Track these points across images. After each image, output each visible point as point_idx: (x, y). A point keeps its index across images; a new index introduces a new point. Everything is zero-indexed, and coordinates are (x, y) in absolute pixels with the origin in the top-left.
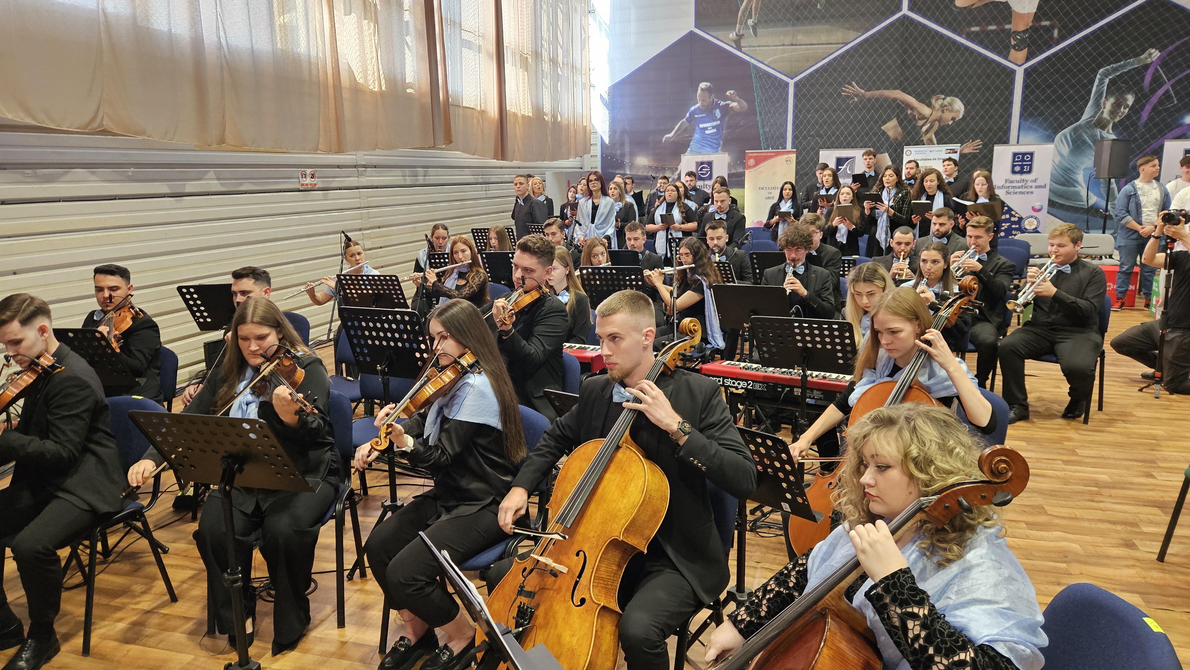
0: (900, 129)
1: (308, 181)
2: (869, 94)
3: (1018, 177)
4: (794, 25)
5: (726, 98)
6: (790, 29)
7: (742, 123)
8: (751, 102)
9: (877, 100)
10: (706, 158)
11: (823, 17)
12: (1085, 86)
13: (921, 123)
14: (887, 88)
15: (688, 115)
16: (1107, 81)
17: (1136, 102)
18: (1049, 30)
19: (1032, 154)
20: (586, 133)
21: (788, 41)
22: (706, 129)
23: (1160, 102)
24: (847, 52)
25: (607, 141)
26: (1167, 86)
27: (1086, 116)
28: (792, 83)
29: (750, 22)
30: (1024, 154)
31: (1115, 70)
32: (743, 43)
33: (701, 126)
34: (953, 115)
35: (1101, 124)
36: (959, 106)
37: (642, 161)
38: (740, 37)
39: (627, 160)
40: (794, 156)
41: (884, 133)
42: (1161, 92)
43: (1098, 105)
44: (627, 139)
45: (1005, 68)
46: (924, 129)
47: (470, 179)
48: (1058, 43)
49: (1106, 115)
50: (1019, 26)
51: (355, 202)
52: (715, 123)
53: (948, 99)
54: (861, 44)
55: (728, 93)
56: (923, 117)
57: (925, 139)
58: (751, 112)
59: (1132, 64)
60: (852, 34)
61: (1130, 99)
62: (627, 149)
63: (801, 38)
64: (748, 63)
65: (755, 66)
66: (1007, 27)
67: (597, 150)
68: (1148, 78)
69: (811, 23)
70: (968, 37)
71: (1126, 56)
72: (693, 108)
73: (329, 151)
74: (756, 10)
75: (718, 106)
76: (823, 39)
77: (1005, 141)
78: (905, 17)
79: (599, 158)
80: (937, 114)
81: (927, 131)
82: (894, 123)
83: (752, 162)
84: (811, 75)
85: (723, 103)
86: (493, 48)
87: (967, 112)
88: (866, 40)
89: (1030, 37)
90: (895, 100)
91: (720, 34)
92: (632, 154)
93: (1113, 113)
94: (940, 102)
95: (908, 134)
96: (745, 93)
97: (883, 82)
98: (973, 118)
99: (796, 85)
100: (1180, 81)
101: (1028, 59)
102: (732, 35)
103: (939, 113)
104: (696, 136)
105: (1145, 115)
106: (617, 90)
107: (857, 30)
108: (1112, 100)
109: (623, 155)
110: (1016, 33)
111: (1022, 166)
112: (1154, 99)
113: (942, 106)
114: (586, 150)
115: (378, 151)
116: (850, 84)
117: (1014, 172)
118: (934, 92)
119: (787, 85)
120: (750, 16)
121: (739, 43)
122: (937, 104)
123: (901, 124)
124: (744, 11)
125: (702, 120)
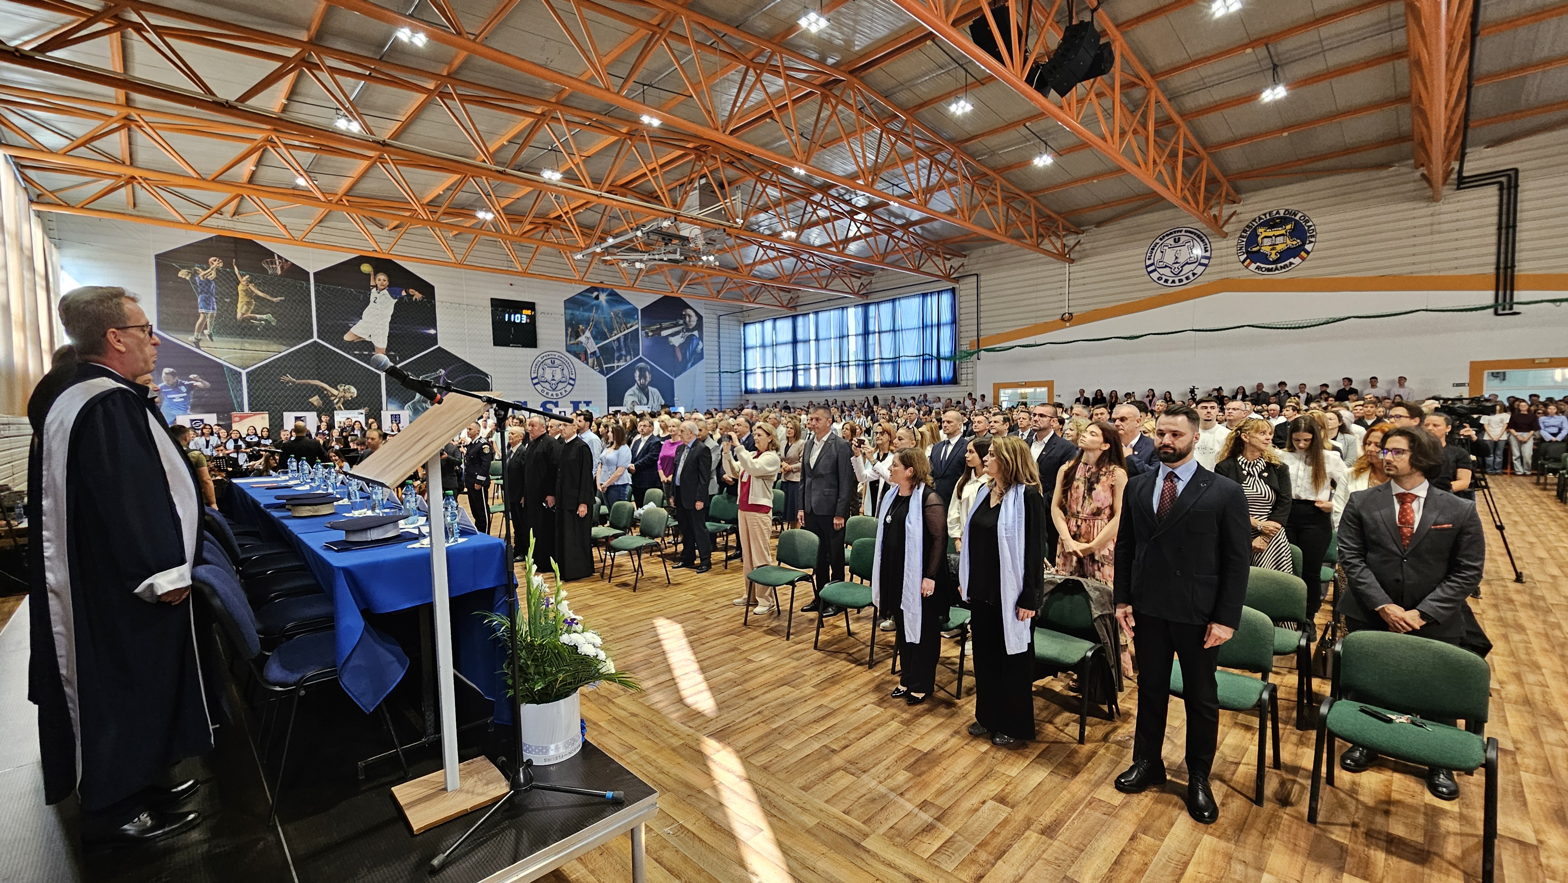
2: (298, 382)
5: (191, 380)
9: (304, 384)
11: (262, 336)
13: (332, 398)
14: (310, 379)
19: (399, 415)
21: (238, 346)
22: (175, 398)
24: (281, 357)
27: (417, 397)
28: (244, 373)
29: (206, 332)
30: (394, 415)
32: (201, 344)
33: (169, 396)
34: (352, 395)
36: (353, 390)
38: (197, 340)
41: (311, 402)
46: (335, 400)
50: (379, 353)
53: (347, 387)
54: (288, 354)
55: (189, 376)
56: (334, 395)
57: (336, 405)
59: (434, 375)
60: (284, 348)
63: (247, 346)
64: (207, 358)
65: (214, 361)
66: (372, 352)
69: (254, 339)
70: (355, 356)
71: (430, 371)
74: (210, 324)
75: (182, 384)
76: (264, 348)
77: (383, 408)
78: (315, 342)
80: (341, 394)
81: (337, 402)
82: (317, 397)
83: (237, 419)
84: (258, 369)
85: (186, 382)
87: (358, 394)
88: (292, 352)
90: (315, 386)
94: (343, 387)
95: (327, 404)
99: (247, 374)
102: (192, 338)
103: (343, 393)
104: (167, 402)
107: (286, 346)
111: (395, 420)
113: (344, 390)
116: (286, 376)
117: (391, 423)
118: (338, 383)
119: (240, 373)
120: (206, 328)
121: (197, 344)
122: (341, 389)
123: (322, 399)
124: (201, 324)
125: (169, 393)
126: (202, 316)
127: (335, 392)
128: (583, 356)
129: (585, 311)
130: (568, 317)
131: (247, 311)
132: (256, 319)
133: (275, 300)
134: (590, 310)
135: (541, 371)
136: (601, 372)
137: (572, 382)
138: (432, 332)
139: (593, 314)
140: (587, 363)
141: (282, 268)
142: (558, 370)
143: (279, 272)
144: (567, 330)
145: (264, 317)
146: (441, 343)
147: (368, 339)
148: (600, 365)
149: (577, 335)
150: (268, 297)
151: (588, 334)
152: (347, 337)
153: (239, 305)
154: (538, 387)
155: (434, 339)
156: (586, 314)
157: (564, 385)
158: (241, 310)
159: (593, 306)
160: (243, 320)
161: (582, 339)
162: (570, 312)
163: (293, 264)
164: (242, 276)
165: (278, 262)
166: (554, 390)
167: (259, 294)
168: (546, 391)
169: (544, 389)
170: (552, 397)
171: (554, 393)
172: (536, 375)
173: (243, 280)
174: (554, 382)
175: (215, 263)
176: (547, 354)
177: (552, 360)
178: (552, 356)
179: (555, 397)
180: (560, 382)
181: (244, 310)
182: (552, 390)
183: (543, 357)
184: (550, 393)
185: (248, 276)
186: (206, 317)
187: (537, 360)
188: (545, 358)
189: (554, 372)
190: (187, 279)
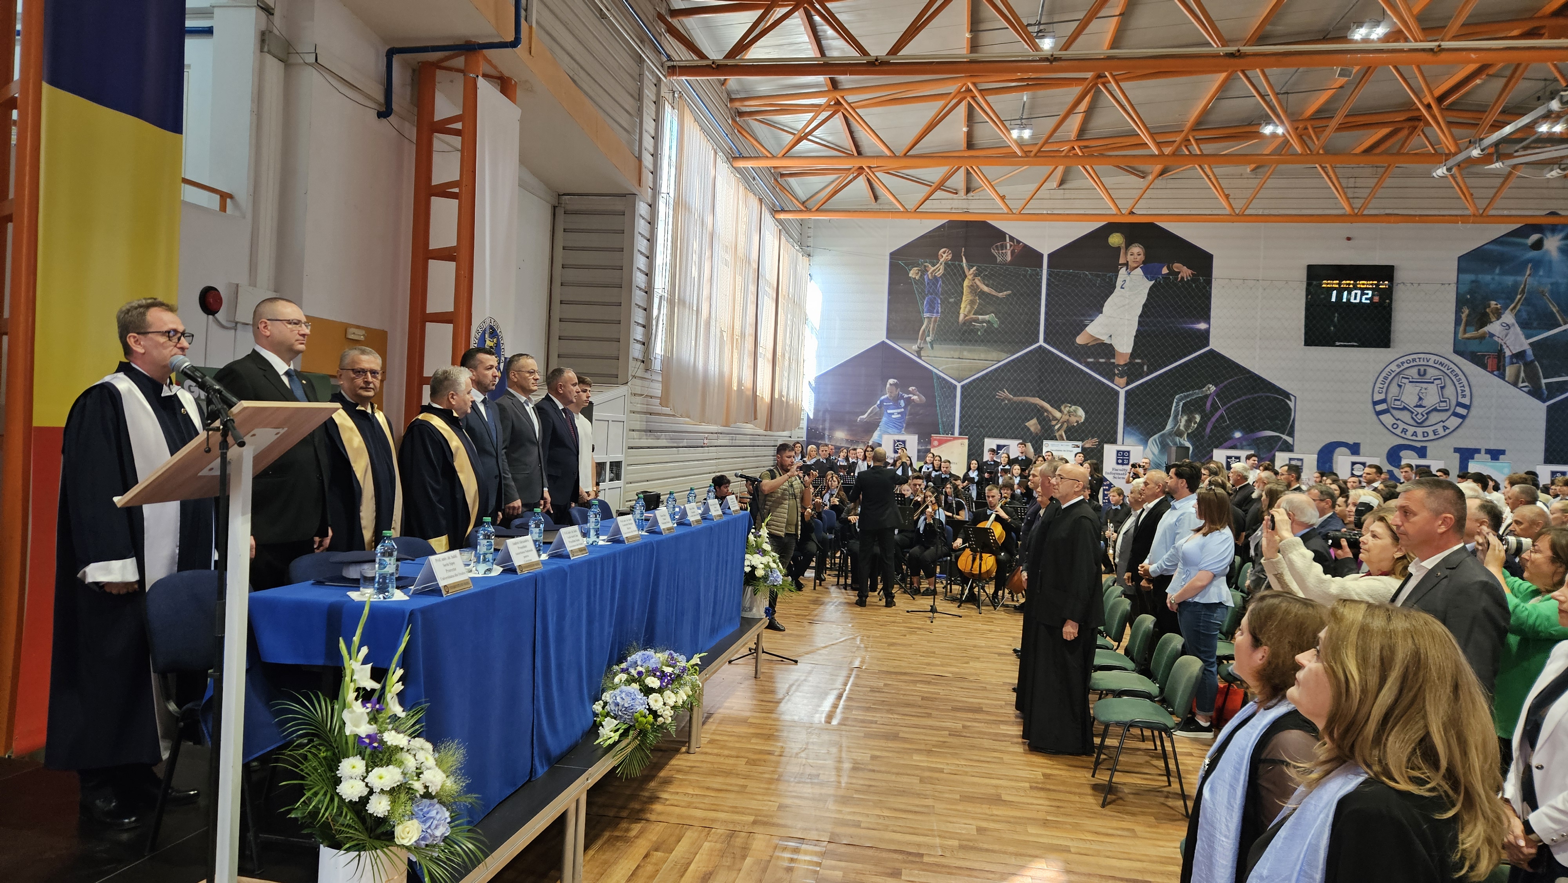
0: (1039, 427)
1: (705, 441)
2: (1015, 399)
3: (1120, 467)
4: (961, 345)
5: (910, 393)
6: (958, 347)
7: (921, 412)
10: (901, 438)
11: (982, 341)
12: (1167, 406)
13: (1054, 424)
14: (1029, 396)
15: (878, 402)
16: (1181, 404)
17: (1202, 418)
18: (1141, 366)
19: (1129, 452)
20: (795, 409)
21: (956, 355)
22: (893, 414)
23: (1217, 420)
24: (999, 367)
25: (812, 417)
26: (1222, 411)
27: (1168, 427)
28: (959, 386)
29: (928, 339)
30: (1124, 452)
31: (1186, 397)
32: (923, 353)
33: (889, 411)
34: (1077, 419)
35: (1180, 434)
36: (1081, 413)
37: (840, 435)
38: (921, 349)
39: (827, 433)
40: (966, 441)
41: (1029, 429)
42: (1217, 415)
43: (1176, 421)
44: (828, 416)
46: (1056, 427)
47: (748, 443)
48: (1148, 375)
49: (1182, 428)
50: (1121, 361)
51: (714, 455)
52: (899, 411)
53: (1073, 407)
54: (1010, 363)
55: (910, 389)
56: (1055, 419)
57: (1057, 435)
59: (1197, 394)
60: (1004, 355)
61: (1198, 418)
62: (827, 425)
63: (966, 354)
64: (931, 371)
65: (936, 374)
66: (1112, 361)
67: (804, 424)
68: (1208, 404)
69: (974, 345)
70: (1087, 365)
71: (1193, 388)
72: (883, 398)
74: (933, 329)
75: (902, 398)
76: (983, 356)
77: (1114, 441)
78: (1040, 347)
79: (805, 430)
80: (1066, 418)
81: (1059, 429)
82: (1034, 422)
84: (973, 381)
85: (906, 396)
86: (770, 357)
87: (1086, 419)
88: (1014, 360)
89: (1128, 369)
90: (1035, 405)
91: (906, 345)
92: (831, 429)
93: (1187, 426)
94: (1067, 409)
95: (1046, 431)
97: (1025, 390)
99: (963, 387)
100: (1228, 409)
101: (1128, 384)
102: (915, 347)
103: (1067, 417)
104: (884, 419)
105: (1208, 430)
106: (822, 380)
107: (1008, 353)
108: (1185, 418)
109: (824, 429)
110: (1119, 365)
111: (1123, 460)
112: (1214, 419)
113: (1069, 412)
114: (795, 424)
116: (1001, 390)
117: (1118, 463)
118: (1063, 403)
119: (955, 387)
120: (929, 335)
121: (919, 354)
122: (1066, 410)
123: (1040, 423)
124: (924, 331)
125: (888, 407)
126: (926, 321)
127: (1058, 414)
128: (1491, 362)
129: (1503, 273)
130: (1464, 288)
131: (970, 312)
132: (977, 321)
133: (1000, 295)
134: (1519, 269)
135: (1394, 389)
136: (1536, 392)
137: (1461, 411)
138: (1202, 326)
139: (1527, 279)
140: (1502, 376)
141: (1013, 253)
142: (1433, 389)
143: (1009, 258)
144: (1458, 311)
146: (1216, 344)
147: (1106, 340)
148: (1532, 377)
149: (1484, 321)
150: (994, 293)
151: (1508, 317)
152: (1080, 340)
153: (963, 306)
154: (1387, 419)
155: (1204, 338)
156: (1509, 280)
157: (1443, 416)
158: (964, 308)
159: (1525, 263)
160: (964, 323)
161: (1495, 327)
162: (1470, 277)
163: (1025, 246)
164: (970, 268)
165: (1008, 245)
166: (1420, 424)
167: (986, 289)
168: (1402, 426)
169: (1399, 422)
170: (1414, 438)
171: (1420, 431)
172: (1382, 396)
173: (970, 273)
174: (1420, 410)
175: (944, 256)
176: (1410, 357)
177: (1422, 369)
178: (1422, 363)
179: (1420, 438)
180: (1435, 410)
181: (967, 310)
182: (1415, 424)
183: (1403, 363)
184: (1411, 430)
185: (975, 268)
186: (929, 322)
187: (1388, 369)
188: (1406, 365)
189: (1423, 391)
190: (917, 278)
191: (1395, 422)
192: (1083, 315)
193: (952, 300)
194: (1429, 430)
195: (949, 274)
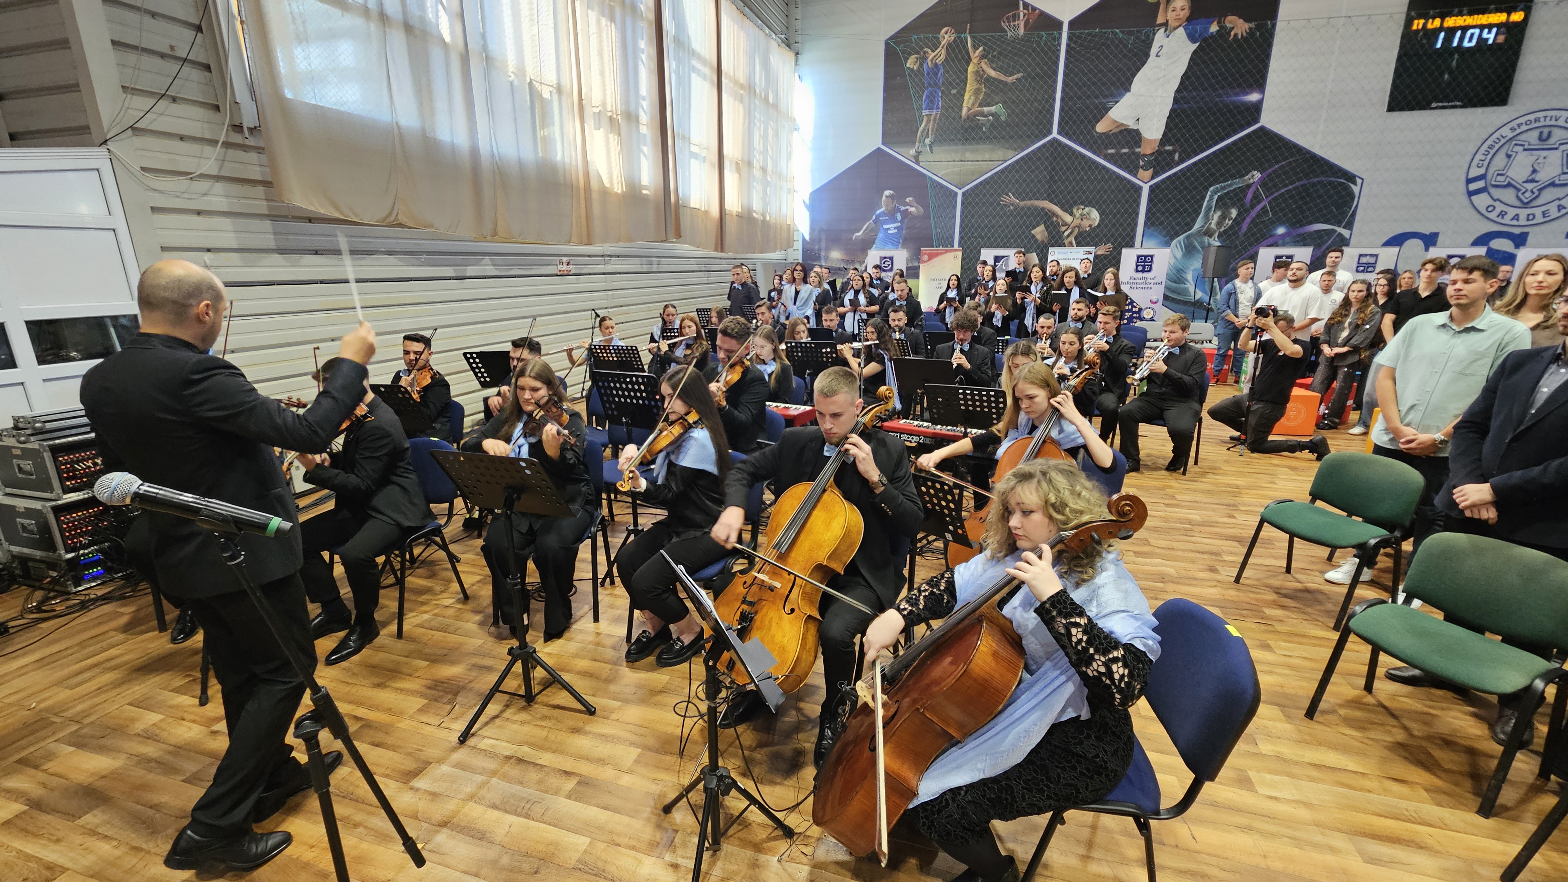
0: (1046, 233)
1: (565, 267)
2: (1022, 204)
3: (1140, 275)
4: (963, 144)
5: (906, 204)
6: (960, 147)
8: (926, 207)
9: (1029, 208)
10: (888, 254)
11: (988, 138)
12: (1197, 202)
13: (1063, 229)
14: (1037, 199)
15: (874, 217)
16: (1216, 197)
17: (1238, 215)
18: (1171, 153)
19: (1152, 257)
20: (790, 230)
22: (889, 229)
23: (1258, 216)
24: (1006, 168)
25: (807, 237)
26: (1265, 203)
27: (1197, 226)
28: (960, 193)
29: (927, 141)
30: (1146, 257)
31: (1223, 188)
32: (921, 158)
33: (885, 227)
34: (1090, 222)
35: (1209, 233)
36: (1095, 215)
37: (836, 255)
38: (919, 153)
39: (823, 254)
40: (960, 254)
41: (1033, 236)
42: (1259, 207)
43: (1207, 218)
44: (823, 237)
45: (1134, 185)
46: (1066, 234)
47: (695, 267)
48: (1178, 164)
49: (1213, 226)
50: (1146, 149)
52: (896, 225)
53: (1087, 209)
54: (1017, 162)
55: (907, 200)
56: (1065, 224)
57: (1066, 242)
58: (926, 217)
59: (1237, 183)
60: (1011, 153)
61: (1234, 213)
62: (823, 245)
63: (969, 156)
64: (925, 175)
65: (930, 178)
66: (1137, 150)
67: (799, 245)
68: (1250, 195)
69: (978, 143)
70: (1106, 158)
71: (1233, 177)
72: (878, 212)
73: (581, 243)
74: (933, 129)
75: (899, 210)
76: (987, 156)
77: (1130, 244)
78: (1054, 139)
79: (800, 252)
80: (1077, 222)
81: (1069, 236)
82: (1041, 228)
83: (926, 257)
84: (976, 186)
85: (903, 208)
86: (715, 160)
87: (1101, 220)
88: (1022, 158)
89: (1155, 159)
90: (1043, 209)
91: (902, 150)
92: (828, 249)
93: (1219, 224)
94: (1080, 211)
95: (1053, 237)
96: (921, 200)
98: (1106, 226)
99: (964, 194)
100: (1275, 199)
101: (1152, 178)
102: (912, 152)
103: (1079, 221)
104: (880, 235)
105: (1245, 227)
106: (816, 195)
107: (1015, 150)
108: (1219, 213)
109: (820, 250)
110: (1145, 155)
111: (1144, 266)
112: (1253, 213)
113: (1082, 215)
114: (789, 244)
115: (621, 244)
116: (1007, 195)
117: (1137, 271)
118: (1075, 203)
119: (956, 194)
120: (927, 136)
121: (917, 158)
122: (1078, 213)
123: (1047, 229)
124: (923, 132)
125: (886, 222)
126: (925, 119)
127: (1068, 218)
131: (973, 104)
132: (982, 114)
133: (1010, 79)
135: (1500, 160)
138: (1254, 97)
141: (1026, 24)
142: (1555, 157)
143: (1021, 31)
145: (993, 109)
146: (1269, 120)
147: (1132, 125)
150: (1002, 77)
152: (1101, 127)
153: (966, 97)
155: (1255, 110)
158: (968, 99)
160: (968, 118)
163: (1042, 13)
164: (975, 48)
165: (1022, 14)
166: (1525, 205)
167: (993, 73)
168: (1500, 207)
169: (1497, 204)
170: (1514, 222)
171: (1523, 213)
172: (1482, 171)
173: (975, 55)
174: (1530, 186)
175: (946, 36)
176: (1532, 117)
177: (1546, 131)
178: (1548, 123)
179: (1523, 221)
180: (1553, 184)
181: (971, 102)
182: (1518, 204)
183: (1519, 125)
184: (1512, 212)
185: (981, 49)
186: (928, 121)
187: (1497, 135)
188: (1524, 128)
189: (1541, 160)
190: (915, 68)
191: (1492, 202)
192: (1106, 97)
193: (954, 91)
194: (1538, 212)
195: (953, 60)
